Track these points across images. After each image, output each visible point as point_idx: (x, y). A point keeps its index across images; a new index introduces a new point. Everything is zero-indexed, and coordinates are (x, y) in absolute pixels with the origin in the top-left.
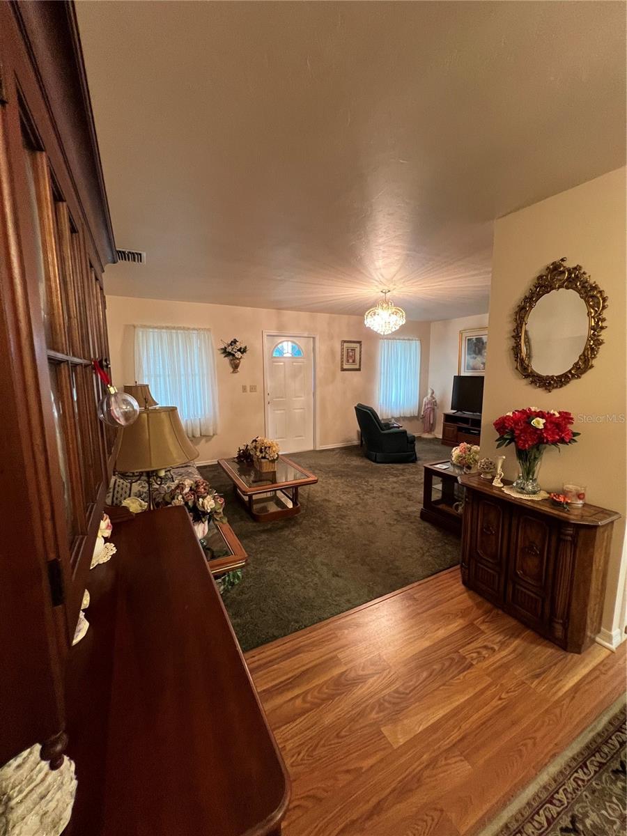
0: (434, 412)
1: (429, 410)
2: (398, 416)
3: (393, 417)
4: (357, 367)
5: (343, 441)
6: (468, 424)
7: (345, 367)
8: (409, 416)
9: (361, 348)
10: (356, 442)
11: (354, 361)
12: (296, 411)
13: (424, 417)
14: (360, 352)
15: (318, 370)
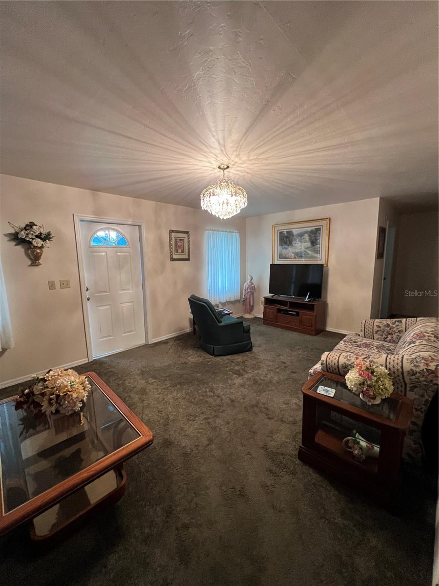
0: (253, 295)
1: (249, 294)
2: (225, 301)
3: (220, 303)
4: (186, 257)
5: (176, 331)
6: (286, 306)
7: (175, 257)
8: (233, 300)
9: (189, 239)
10: (188, 330)
11: (183, 251)
12: (124, 305)
13: (245, 300)
14: (189, 242)
15: (146, 259)
